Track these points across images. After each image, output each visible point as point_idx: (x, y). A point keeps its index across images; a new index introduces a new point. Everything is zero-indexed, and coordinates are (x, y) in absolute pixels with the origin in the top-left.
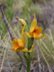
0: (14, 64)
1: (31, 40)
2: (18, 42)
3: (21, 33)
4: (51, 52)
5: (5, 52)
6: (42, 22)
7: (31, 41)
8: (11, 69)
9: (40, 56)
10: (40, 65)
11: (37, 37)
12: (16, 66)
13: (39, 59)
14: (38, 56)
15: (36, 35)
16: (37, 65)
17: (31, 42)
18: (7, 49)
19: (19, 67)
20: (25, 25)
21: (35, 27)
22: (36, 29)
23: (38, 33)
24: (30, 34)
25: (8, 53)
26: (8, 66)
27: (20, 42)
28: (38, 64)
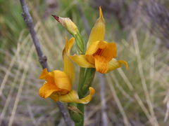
0: (43, 112)
1: (89, 73)
2: (56, 77)
3: (65, 55)
4: (134, 87)
5: (22, 81)
6: (117, 13)
7: (88, 76)
8: (34, 121)
9: (106, 96)
10: (105, 116)
11: (104, 67)
12: (47, 116)
13: (103, 102)
14: (102, 94)
15: (102, 63)
16: (98, 115)
17: (87, 78)
18: (27, 74)
19: (53, 119)
20: (75, 33)
21: (100, 43)
22: (102, 47)
23: (107, 58)
24: (87, 60)
25: (29, 83)
26: (28, 115)
27: (60, 77)
28: (101, 115)
